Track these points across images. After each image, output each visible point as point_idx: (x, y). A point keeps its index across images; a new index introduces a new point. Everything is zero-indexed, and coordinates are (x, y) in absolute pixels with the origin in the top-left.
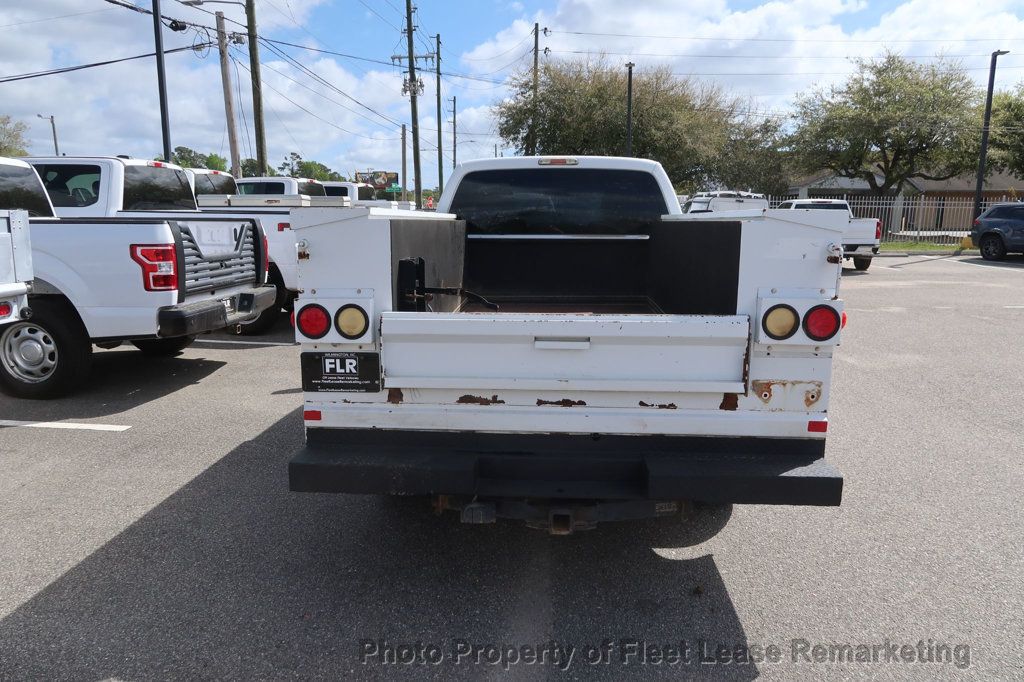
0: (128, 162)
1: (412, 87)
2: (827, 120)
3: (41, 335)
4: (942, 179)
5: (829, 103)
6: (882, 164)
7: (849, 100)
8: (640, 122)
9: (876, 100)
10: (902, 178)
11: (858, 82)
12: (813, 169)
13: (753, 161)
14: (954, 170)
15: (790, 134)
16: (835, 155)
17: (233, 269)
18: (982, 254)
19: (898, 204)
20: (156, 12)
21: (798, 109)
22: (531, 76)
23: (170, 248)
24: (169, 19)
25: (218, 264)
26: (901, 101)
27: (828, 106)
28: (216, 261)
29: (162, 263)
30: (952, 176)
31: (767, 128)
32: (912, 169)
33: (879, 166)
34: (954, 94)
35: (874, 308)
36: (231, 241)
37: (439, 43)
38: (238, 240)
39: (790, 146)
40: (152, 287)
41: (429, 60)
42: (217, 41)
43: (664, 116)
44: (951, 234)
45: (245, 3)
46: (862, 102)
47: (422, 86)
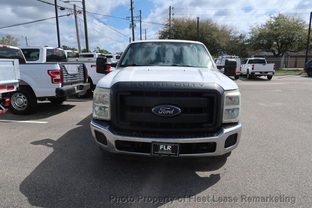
0: (48, 48)
1: (133, 26)
2: (260, 34)
3: (22, 96)
4: (296, 52)
5: (260, 29)
6: (277, 47)
7: (267, 28)
8: (202, 35)
9: (275, 27)
10: (284, 52)
11: (270, 22)
12: (255, 49)
13: (237, 47)
14: (300, 49)
15: (248, 38)
16: (262, 45)
17: (77, 78)
18: (308, 74)
19: (283, 59)
20: (56, 5)
21: (251, 31)
22: (168, 22)
23: (59, 71)
24: (60, 7)
25: (73, 76)
26: (283, 28)
27: (260, 30)
28: (72, 75)
29: (57, 75)
30: (299, 51)
31: (241, 37)
32: (287, 49)
33: (276, 48)
34: (300, 26)
35: (272, 90)
36: (77, 70)
37: (141, 12)
38: (79, 69)
39: (248, 42)
40: (54, 82)
41: (138, 18)
42: (74, 13)
43: (209, 34)
44: (299, 69)
45: (82, 2)
46: (271, 28)
47: (135, 26)
